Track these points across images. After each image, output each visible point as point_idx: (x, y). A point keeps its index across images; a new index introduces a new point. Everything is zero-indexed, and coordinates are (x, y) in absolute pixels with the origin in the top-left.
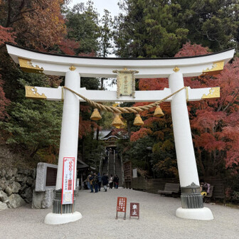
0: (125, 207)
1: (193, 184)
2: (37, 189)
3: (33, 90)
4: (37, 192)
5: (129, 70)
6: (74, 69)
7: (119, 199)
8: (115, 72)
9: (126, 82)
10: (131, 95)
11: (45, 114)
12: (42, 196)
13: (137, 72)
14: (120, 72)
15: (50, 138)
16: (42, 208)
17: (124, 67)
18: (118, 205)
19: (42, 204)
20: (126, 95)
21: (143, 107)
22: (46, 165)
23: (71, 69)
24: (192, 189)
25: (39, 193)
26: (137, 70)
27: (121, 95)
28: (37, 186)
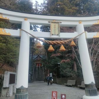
0: (57, 97)
1: (92, 83)
2: (4, 86)
3: (3, 30)
4: (4, 88)
5: (56, 21)
6: (27, 20)
7: (53, 92)
8: (49, 22)
9: (55, 28)
10: (58, 35)
11: (9, 45)
12: (7, 90)
13: (61, 23)
14: (52, 22)
15: (11, 58)
16: (7, 97)
17: (54, 20)
18: (52, 96)
19: (7, 95)
20: (55, 35)
21: (64, 41)
22: (9, 73)
23: (25, 20)
24: (92, 85)
25: (5, 88)
26: (61, 22)
27: (52, 35)
28: (4, 84)
